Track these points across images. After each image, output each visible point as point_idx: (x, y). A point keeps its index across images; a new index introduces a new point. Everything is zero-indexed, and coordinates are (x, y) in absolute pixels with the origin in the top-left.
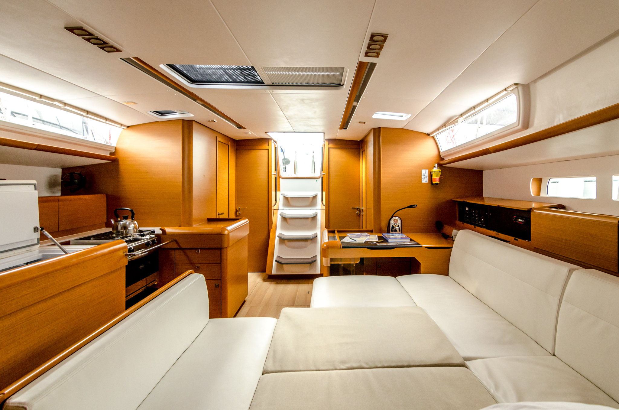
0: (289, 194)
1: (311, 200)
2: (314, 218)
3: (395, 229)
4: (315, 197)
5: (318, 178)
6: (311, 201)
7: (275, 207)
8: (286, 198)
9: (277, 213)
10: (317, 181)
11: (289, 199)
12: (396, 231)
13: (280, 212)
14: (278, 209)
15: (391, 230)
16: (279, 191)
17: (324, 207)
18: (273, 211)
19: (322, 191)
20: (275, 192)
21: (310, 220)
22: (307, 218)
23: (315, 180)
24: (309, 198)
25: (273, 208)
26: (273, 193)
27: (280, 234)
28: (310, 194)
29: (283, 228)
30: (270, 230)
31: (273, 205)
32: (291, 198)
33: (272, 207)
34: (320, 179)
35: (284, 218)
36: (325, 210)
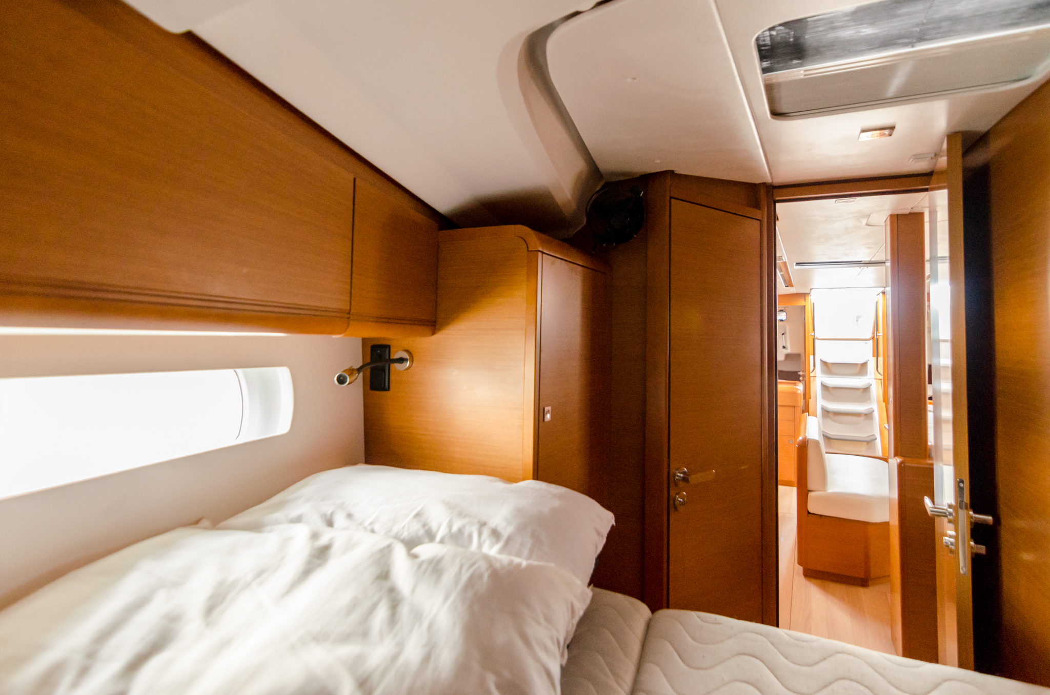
0: (829, 360)
1: (859, 367)
2: (866, 390)
4: (864, 365)
5: (868, 340)
6: (861, 368)
7: (813, 374)
8: (824, 363)
9: (816, 381)
10: (866, 343)
11: (829, 365)
13: (819, 380)
14: (816, 377)
16: (817, 355)
17: (882, 377)
19: (876, 354)
20: (813, 356)
21: (860, 392)
22: (857, 389)
23: (864, 342)
24: (857, 364)
25: (811, 375)
26: (812, 357)
27: (822, 405)
28: (859, 360)
29: (824, 397)
31: (811, 372)
32: (833, 364)
34: (871, 341)
35: (825, 387)
36: (882, 381)
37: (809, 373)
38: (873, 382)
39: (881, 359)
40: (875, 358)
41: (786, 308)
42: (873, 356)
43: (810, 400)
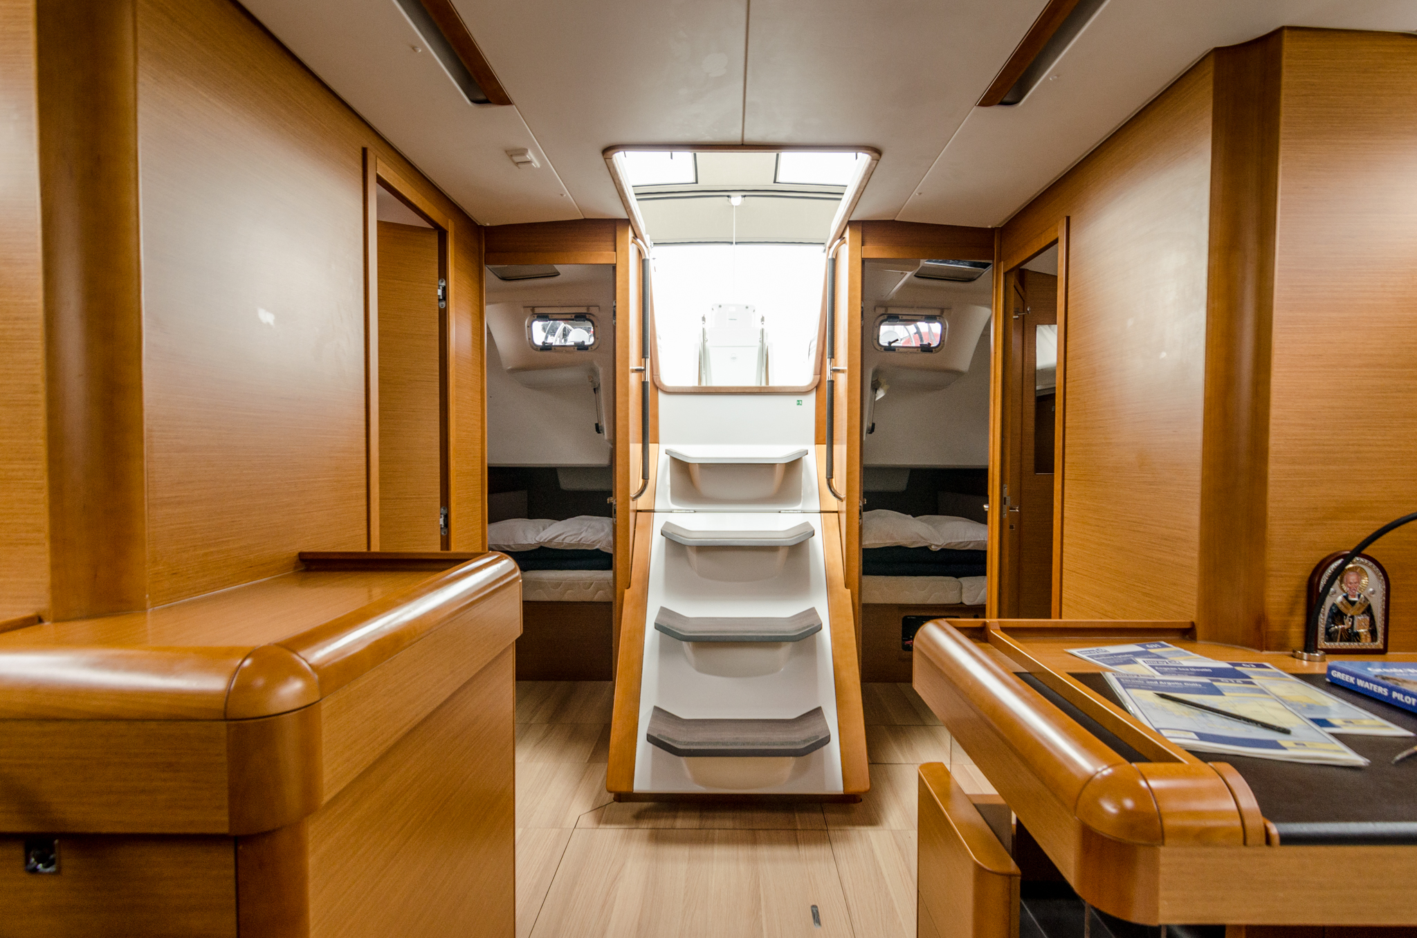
0: (695, 452)
1: (779, 473)
2: (800, 546)
3: (1346, 626)
4: (793, 466)
5: (804, 392)
6: (784, 480)
7: (641, 503)
8: (682, 467)
9: (649, 526)
10: (799, 403)
11: (696, 473)
12: (1355, 637)
13: (659, 521)
14: (653, 511)
15: (1327, 629)
16: (657, 441)
17: (841, 506)
18: (632, 515)
19: (826, 435)
20: (641, 446)
21: (780, 555)
22: (772, 549)
23: (794, 399)
24: (771, 466)
25: (632, 506)
26: (635, 449)
27: (664, 611)
28: (778, 452)
29: (674, 584)
30: (623, 594)
31: (632, 495)
32: (701, 465)
33: (631, 502)
34: (813, 396)
35: (676, 546)
36: (843, 517)
37: (627, 498)
38: (816, 521)
39: (841, 450)
40: (824, 447)
41: (594, 310)
42: (817, 442)
43: (627, 591)
